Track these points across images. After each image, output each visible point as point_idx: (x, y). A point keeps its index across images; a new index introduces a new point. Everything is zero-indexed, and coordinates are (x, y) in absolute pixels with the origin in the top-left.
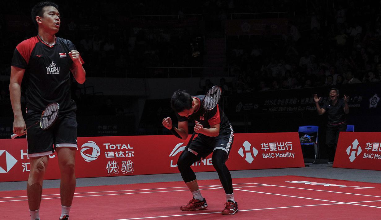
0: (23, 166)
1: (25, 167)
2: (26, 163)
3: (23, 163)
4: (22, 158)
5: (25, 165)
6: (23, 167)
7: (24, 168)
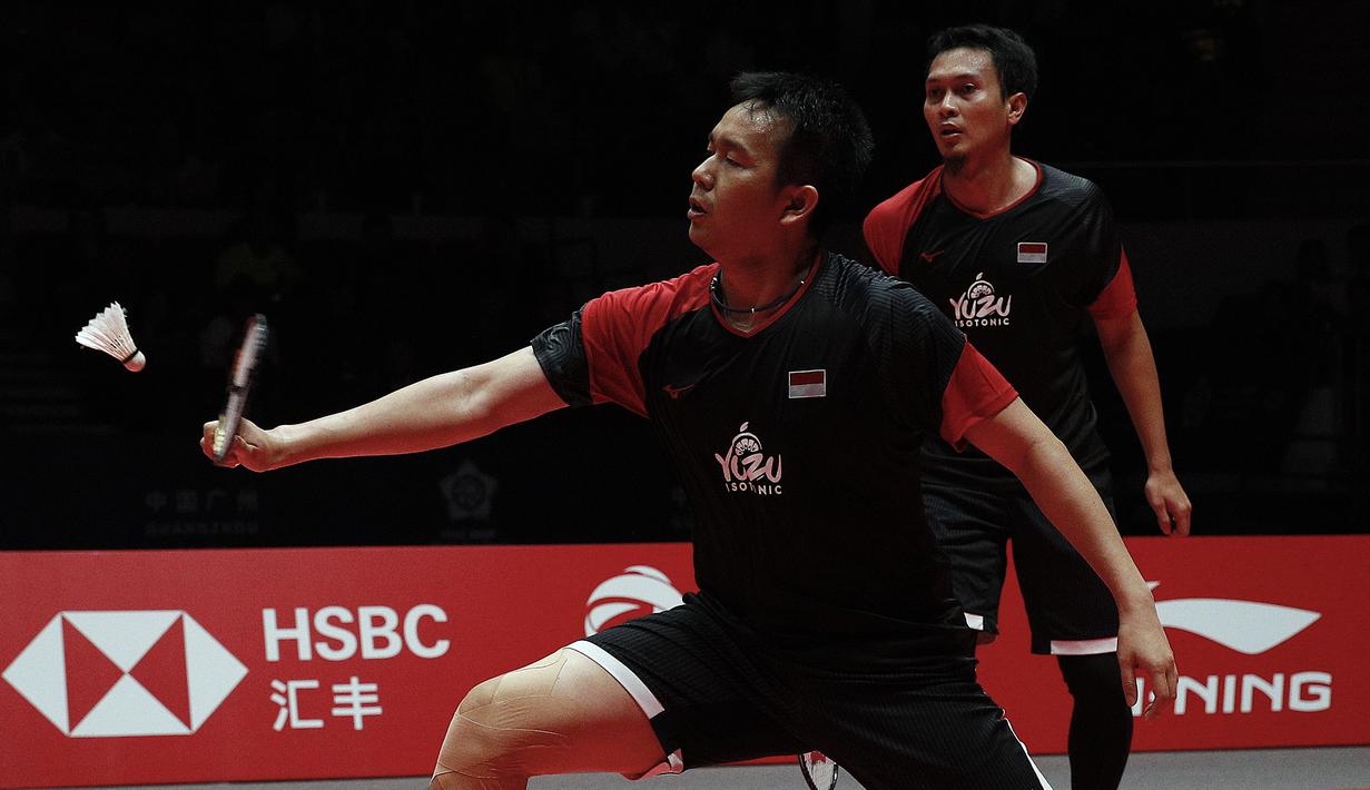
0: (276, 698)
1: (287, 705)
2: (294, 685)
3: (276, 684)
4: (272, 654)
5: (285, 695)
6: (277, 707)
7: (283, 713)
